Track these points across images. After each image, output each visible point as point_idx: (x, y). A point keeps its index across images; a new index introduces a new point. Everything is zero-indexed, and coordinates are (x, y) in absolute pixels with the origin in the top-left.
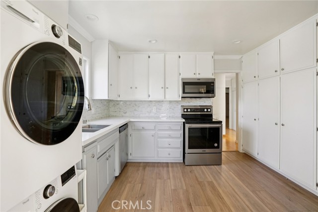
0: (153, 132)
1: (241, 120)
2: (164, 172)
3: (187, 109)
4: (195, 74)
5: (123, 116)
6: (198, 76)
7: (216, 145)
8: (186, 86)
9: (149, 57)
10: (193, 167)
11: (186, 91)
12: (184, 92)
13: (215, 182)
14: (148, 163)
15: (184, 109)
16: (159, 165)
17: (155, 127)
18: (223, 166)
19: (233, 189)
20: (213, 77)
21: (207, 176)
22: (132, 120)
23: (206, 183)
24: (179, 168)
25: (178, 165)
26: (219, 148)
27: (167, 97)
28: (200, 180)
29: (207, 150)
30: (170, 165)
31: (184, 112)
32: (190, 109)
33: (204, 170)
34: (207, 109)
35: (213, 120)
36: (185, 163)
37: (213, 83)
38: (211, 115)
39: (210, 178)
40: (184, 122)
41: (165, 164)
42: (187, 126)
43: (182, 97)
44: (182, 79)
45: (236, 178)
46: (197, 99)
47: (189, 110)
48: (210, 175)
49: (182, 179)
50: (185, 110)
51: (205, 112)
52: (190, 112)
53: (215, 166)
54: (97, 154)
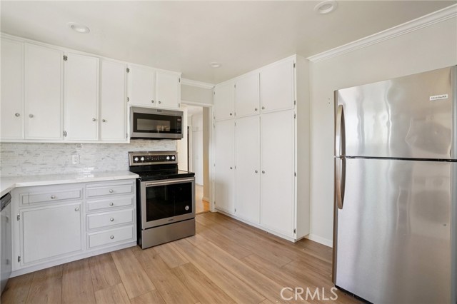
0: (77, 204)
1: (212, 170)
2: (105, 271)
3: (139, 157)
4: (153, 102)
6: (157, 106)
7: (187, 208)
8: (138, 120)
9: (65, 58)
10: (155, 248)
11: (138, 129)
12: (135, 130)
13: (194, 263)
14: (67, 264)
15: (134, 157)
16: (93, 261)
17: (81, 192)
18: (197, 236)
19: (219, 264)
20: (180, 110)
21: (181, 257)
23: (181, 267)
24: (133, 256)
25: (130, 252)
26: (191, 212)
27: (103, 137)
28: (173, 266)
29: (175, 218)
30: (114, 256)
31: (134, 162)
32: (144, 157)
33: (174, 249)
34: (171, 156)
35: (179, 173)
36: (141, 246)
37: (180, 118)
38: (176, 165)
39: (186, 258)
40: (137, 179)
41: (104, 258)
42: (144, 185)
43: (132, 138)
44: (132, 108)
45: (219, 248)
46: (154, 141)
47: (142, 159)
48: (185, 254)
49: (144, 275)
50: (136, 159)
51: (167, 160)
52: (144, 161)
53: (187, 239)
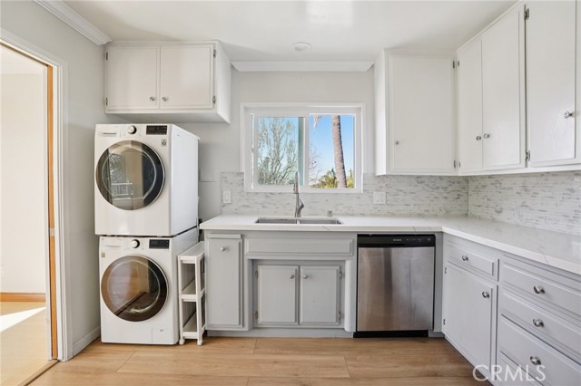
54: (245, 253)
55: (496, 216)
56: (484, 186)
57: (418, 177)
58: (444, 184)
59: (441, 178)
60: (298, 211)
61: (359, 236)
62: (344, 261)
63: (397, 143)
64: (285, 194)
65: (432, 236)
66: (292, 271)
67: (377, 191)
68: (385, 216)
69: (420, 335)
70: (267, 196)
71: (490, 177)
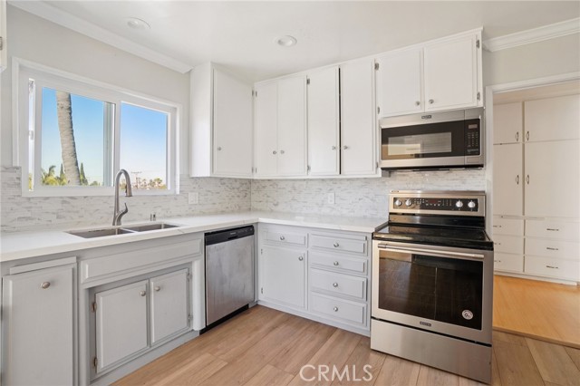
0: (302, 252)
3: (404, 200)
4: (418, 103)
5: (272, 211)
6: (428, 109)
7: (468, 315)
8: (389, 139)
9: (308, 82)
11: (390, 153)
12: (384, 156)
15: (395, 199)
17: (307, 239)
20: (480, 105)
22: (262, 220)
24: (351, 349)
25: (354, 341)
26: (477, 326)
27: (348, 168)
29: (436, 325)
30: (334, 335)
31: (395, 207)
32: (413, 200)
34: (465, 202)
37: (477, 121)
38: (480, 221)
41: (325, 330)
42: (376, 245)
47: (407, 203)
50: (398, 202)
51: (457, 209)
54: (82, 281)
55: (274, 208)
56: (264, 187)
57: (222, 179)
58: (237, 185)
59: (236, 180)
60: (118, 219)
61: (206, 234)
62: (191, 263)
63: (220, 149)
64: (92, 197)
65: (251, 226)
66: (142, 286)
67: (192, 191)
68: (198, 215)
69: (244, 310)
70: (64, 202)
71: (269, 180)
